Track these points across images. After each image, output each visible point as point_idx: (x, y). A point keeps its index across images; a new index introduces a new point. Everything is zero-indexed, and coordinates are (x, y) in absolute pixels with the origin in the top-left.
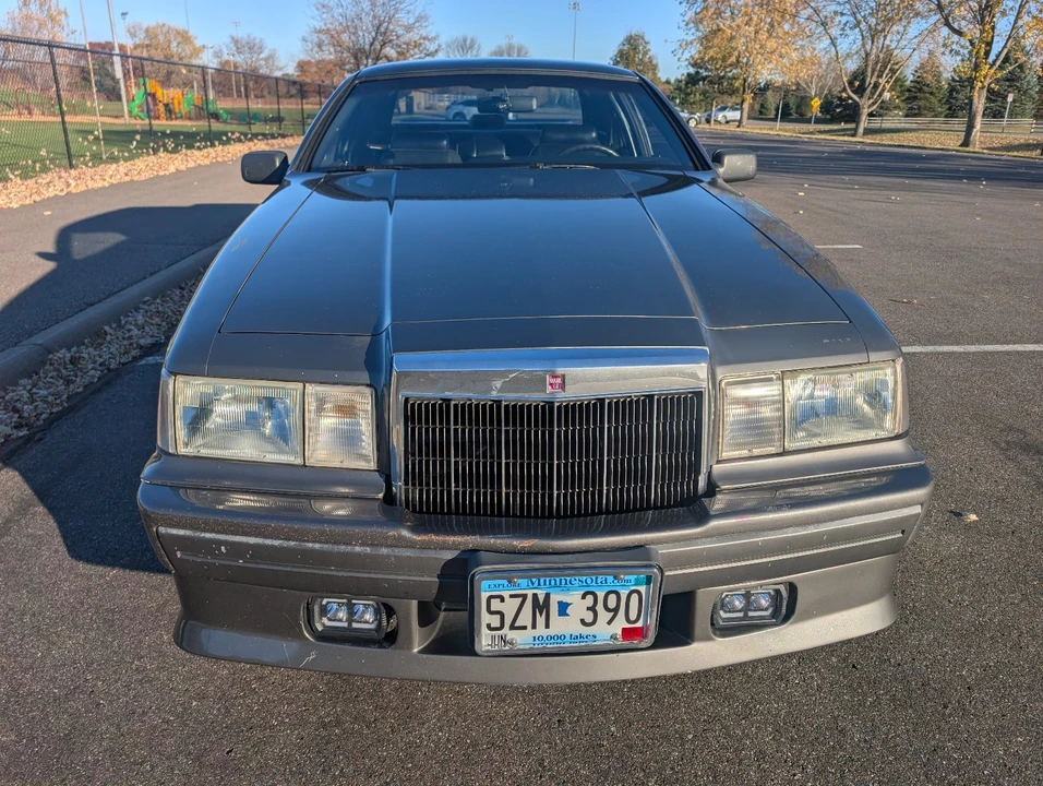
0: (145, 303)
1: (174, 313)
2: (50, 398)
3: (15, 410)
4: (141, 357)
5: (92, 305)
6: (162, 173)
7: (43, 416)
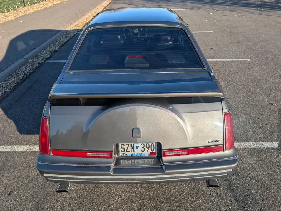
0: (46, 48)
1: (52, 50)
2: (29, 70)
3: (23, 72)
4: (46, 61)
5: (35, 49)
6: (47, 7)
7: (29, 73)
